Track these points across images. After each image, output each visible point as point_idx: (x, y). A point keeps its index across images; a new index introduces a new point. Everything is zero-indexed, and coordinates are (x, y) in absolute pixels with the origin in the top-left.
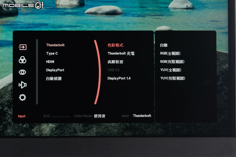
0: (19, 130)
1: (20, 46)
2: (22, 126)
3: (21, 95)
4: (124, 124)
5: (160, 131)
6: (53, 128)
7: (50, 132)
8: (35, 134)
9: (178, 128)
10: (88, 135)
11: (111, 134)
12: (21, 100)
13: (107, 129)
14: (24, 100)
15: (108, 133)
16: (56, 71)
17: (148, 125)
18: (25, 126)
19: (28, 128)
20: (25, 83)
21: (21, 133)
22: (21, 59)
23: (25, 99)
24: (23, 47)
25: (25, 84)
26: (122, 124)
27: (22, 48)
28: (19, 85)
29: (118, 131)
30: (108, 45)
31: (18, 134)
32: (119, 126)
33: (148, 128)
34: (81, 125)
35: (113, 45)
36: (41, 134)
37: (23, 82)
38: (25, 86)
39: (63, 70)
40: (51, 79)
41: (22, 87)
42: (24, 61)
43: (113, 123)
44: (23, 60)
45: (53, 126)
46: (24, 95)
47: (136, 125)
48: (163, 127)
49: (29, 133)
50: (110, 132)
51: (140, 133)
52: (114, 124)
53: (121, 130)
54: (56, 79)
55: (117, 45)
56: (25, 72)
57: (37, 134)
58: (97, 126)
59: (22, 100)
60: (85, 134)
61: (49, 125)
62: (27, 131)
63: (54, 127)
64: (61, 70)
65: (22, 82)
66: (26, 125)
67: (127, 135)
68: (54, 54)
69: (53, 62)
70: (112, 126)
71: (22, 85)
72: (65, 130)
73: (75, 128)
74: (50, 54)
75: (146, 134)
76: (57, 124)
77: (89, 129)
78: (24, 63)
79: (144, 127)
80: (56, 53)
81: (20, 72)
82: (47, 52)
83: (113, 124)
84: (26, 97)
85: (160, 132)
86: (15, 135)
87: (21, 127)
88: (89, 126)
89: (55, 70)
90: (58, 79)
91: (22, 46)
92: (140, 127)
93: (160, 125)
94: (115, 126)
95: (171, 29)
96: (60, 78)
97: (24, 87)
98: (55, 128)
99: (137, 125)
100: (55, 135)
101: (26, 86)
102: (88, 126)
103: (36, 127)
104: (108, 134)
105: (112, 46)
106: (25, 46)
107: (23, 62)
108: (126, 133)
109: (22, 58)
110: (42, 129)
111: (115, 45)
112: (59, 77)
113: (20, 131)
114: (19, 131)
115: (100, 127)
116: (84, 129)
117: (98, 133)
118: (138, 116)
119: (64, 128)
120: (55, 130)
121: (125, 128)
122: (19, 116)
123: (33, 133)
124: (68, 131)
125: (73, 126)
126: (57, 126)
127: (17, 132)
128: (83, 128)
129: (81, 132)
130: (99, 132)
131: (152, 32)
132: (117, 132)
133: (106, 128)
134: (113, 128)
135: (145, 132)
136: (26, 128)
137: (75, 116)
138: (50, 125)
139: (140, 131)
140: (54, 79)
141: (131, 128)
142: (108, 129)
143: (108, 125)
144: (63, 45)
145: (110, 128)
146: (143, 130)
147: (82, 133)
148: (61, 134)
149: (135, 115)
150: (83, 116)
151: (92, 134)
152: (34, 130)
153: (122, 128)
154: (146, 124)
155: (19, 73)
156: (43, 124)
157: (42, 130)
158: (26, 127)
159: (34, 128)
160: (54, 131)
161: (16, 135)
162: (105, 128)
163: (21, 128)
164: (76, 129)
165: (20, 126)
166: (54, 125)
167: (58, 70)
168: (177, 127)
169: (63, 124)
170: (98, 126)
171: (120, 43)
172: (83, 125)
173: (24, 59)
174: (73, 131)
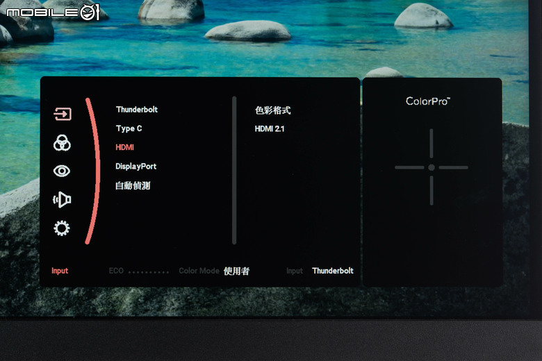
0: (63, 301)
1: (56, 110)
2: (69, 293)
3: (58, 222)
4: (300, 290)
5: (382, 306)
6: (138, 298)
7: (132, 305)
8: (99, 310)
9: (423, 297)
10: (219, 313)
11: (269, 312)
12: (59, 233)
13: (261, 299)
14: (65, 234)
15: (263, 308)
16: (139, 167)
17: (354, 292)
18: (75, 292)
19: (82, 297)
20: (67, 195)
21: (67, 308)
22: (58, 141)
23: (68, 232)
24: (64, 114)
25: (67, 197)
26: (294, 289)
27: (60, 117)
28: (55, 200)
29: (285, 305)
30: (257, 109)
31: (60, 311)
32: (289, 294)
33: (355, 298)
34: (203, 291)
35: (267, 110)
36: (111, 310)
37: (63, 194)
38: (67, 202)
39: (155, 165)
40: (128, 186)
41: (62, 204)
42: (66, 146)
43: (275, 286)
44: (62, 143)
45: (140, 292)
46: (65, 222)
47: (327, 291)
48: (388, 297)
49: (86, 308)
50: (269, 307)
51: (336, 309)
52: (278, 288)
53: (292, 302)
54: (137, 185)
55: (277, 110)
56: (67, 171)
57: (102, 312)
58: (239, 293)
59: (62, 234)
60: (212, 312)
61: (130, 290)
62: (80, 304)
63: (141, 296)
64: (149, 167)
65: (60, 193)
66: (79, 291)
67: (305, 315)
68: (133, 129)
69: (132, 147)
70: (273, 292)
71: (62, 200)
72: (166, 302)
73: (189, 297)
74: (125, 130)
75: (349, 312)
76: (148, 289)
77: (219, 300)
78: (66, 150)
79: (344, 294)
80: (139, 128)
81: (57, 171)
82: (119, 126)
83: (275, 290)
84: (69, 228)
85: (381, 308)
86: (53, 312)
87: (66, 294)
88: (221, 294)
89: (137, 167)
90: (142, 186)
91: (61, 111)
92: (335, 295)
93: (381, 291)
94: (278, 293)
95: (401, 74)
96: (147, 185)
97: (65, 204)
98: (145, 296)
99: (329, 292)
100: (144, 313)
101: (70, 202)
102: (219, 294)
103: (101, 296)
104: (263, 312)
105: (264, 112)
106: (67, 111)
107: (62, 148)
108: (304, 310)
109: (62, 139)
110: (114, 299)
111: (273, 110)
112: (144, 182)
113: (65, 304)
114: (63, 303)
115: (245, 296)
116: (210, 301)
117: (241, 309)
118: (325, 271)
119: (163, 297)
120: (144, 302)
121: (301, 298)
122: (54, 271)
123: (94, 309)
124: (173, 305)
125: (184, 294)
126: (147, 293)
127: (58, 306)
128: (207, 298)
129: (202, 306)
130: (243, 305)
131: (356, 80)
132: (284, 307)
133: (258, 297)
134: (274, 299)
135: (348, 307)
136: (79, 298)
137: (182, 271)
138: (132, 291)
139: (335, 304)
140: (133, 186)
141: (315, 297)
142: (264, 300)
143: (263, 291)
144: (154, 109)
145: (267, 299)
146: (343, 301)
147: (205, 309)
148: (158, 311)
149: (316, 270)
150: (198, 271)
151: (228, 310)
152: (95, 302)
153: (294, 298)
154: (349, 288)
155: (55, 172)
156: (116, 289)
157: (115, 301)
158: (77, 294)
159: (95, 297)
160: (141, 304)
161: (56, 313)
162: (256, 298)
163: (68, 297)
164: (191, 299)
165: (64, 293)
166: (141, 290)
167: (143, 165)
168: (419, 295)
169: (161, 288)
170: (241, 294)
171: (283, 106)
172: (206, 291)
173: (66, 141)
174: (185, 303)
